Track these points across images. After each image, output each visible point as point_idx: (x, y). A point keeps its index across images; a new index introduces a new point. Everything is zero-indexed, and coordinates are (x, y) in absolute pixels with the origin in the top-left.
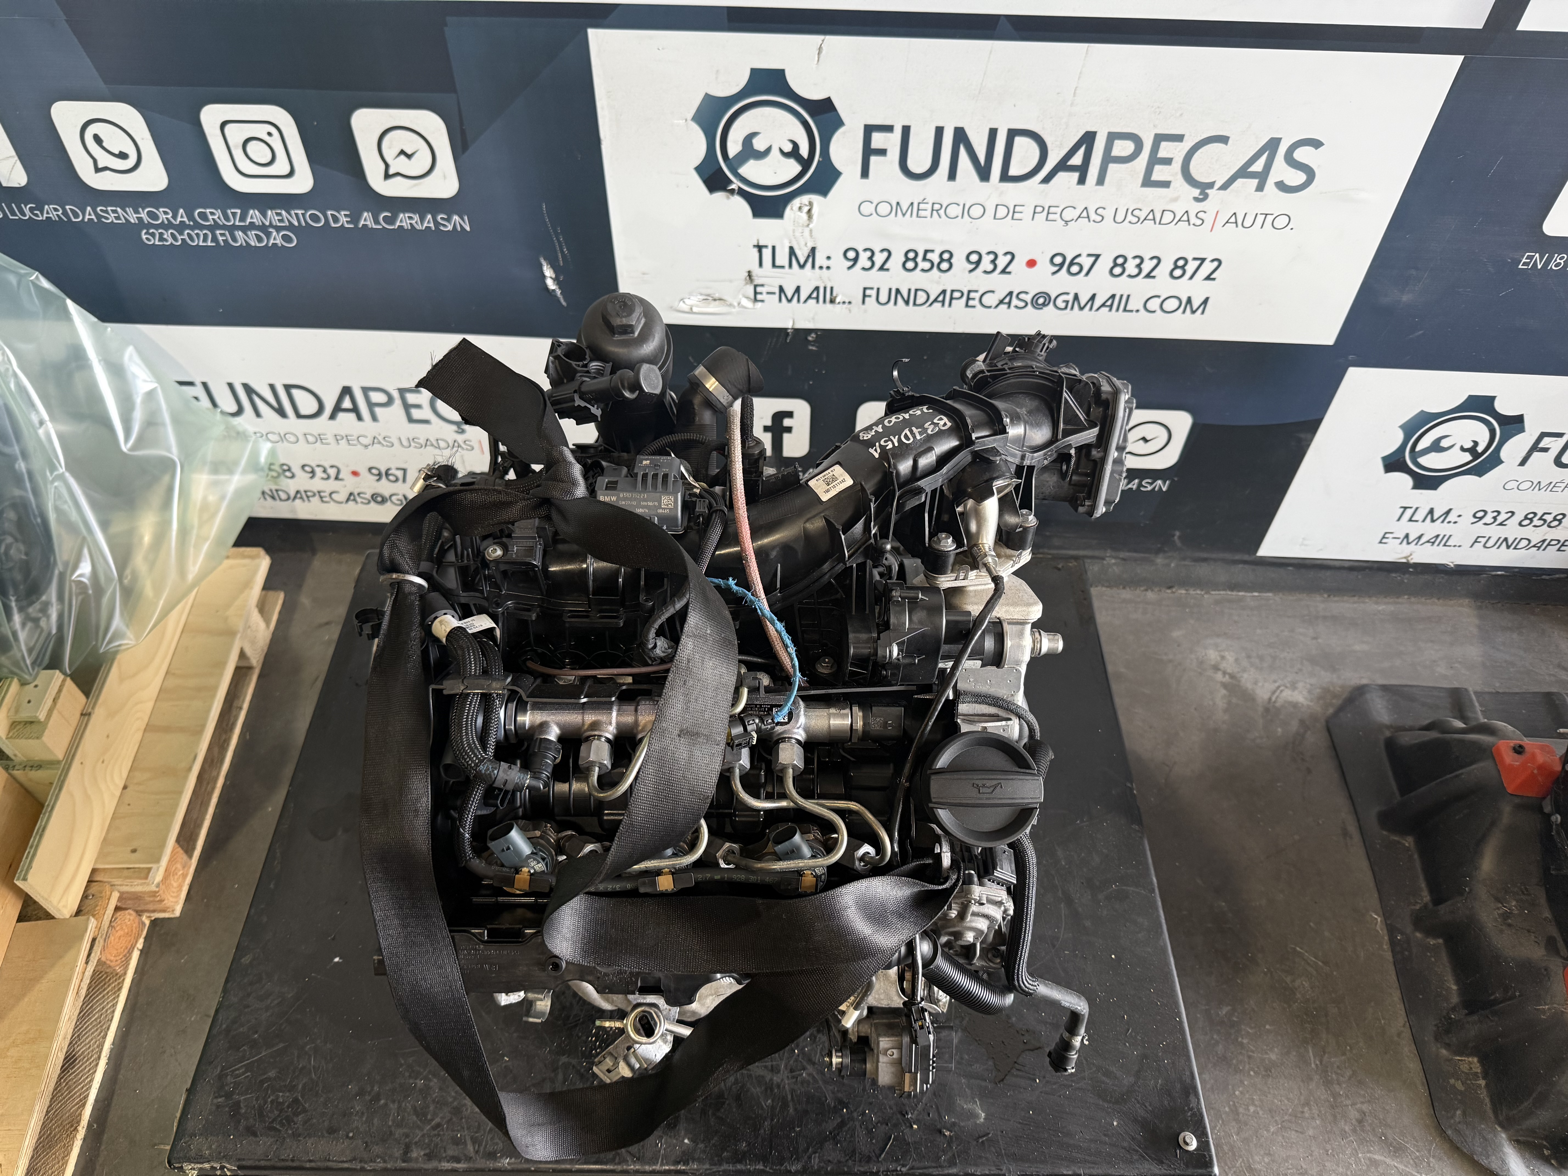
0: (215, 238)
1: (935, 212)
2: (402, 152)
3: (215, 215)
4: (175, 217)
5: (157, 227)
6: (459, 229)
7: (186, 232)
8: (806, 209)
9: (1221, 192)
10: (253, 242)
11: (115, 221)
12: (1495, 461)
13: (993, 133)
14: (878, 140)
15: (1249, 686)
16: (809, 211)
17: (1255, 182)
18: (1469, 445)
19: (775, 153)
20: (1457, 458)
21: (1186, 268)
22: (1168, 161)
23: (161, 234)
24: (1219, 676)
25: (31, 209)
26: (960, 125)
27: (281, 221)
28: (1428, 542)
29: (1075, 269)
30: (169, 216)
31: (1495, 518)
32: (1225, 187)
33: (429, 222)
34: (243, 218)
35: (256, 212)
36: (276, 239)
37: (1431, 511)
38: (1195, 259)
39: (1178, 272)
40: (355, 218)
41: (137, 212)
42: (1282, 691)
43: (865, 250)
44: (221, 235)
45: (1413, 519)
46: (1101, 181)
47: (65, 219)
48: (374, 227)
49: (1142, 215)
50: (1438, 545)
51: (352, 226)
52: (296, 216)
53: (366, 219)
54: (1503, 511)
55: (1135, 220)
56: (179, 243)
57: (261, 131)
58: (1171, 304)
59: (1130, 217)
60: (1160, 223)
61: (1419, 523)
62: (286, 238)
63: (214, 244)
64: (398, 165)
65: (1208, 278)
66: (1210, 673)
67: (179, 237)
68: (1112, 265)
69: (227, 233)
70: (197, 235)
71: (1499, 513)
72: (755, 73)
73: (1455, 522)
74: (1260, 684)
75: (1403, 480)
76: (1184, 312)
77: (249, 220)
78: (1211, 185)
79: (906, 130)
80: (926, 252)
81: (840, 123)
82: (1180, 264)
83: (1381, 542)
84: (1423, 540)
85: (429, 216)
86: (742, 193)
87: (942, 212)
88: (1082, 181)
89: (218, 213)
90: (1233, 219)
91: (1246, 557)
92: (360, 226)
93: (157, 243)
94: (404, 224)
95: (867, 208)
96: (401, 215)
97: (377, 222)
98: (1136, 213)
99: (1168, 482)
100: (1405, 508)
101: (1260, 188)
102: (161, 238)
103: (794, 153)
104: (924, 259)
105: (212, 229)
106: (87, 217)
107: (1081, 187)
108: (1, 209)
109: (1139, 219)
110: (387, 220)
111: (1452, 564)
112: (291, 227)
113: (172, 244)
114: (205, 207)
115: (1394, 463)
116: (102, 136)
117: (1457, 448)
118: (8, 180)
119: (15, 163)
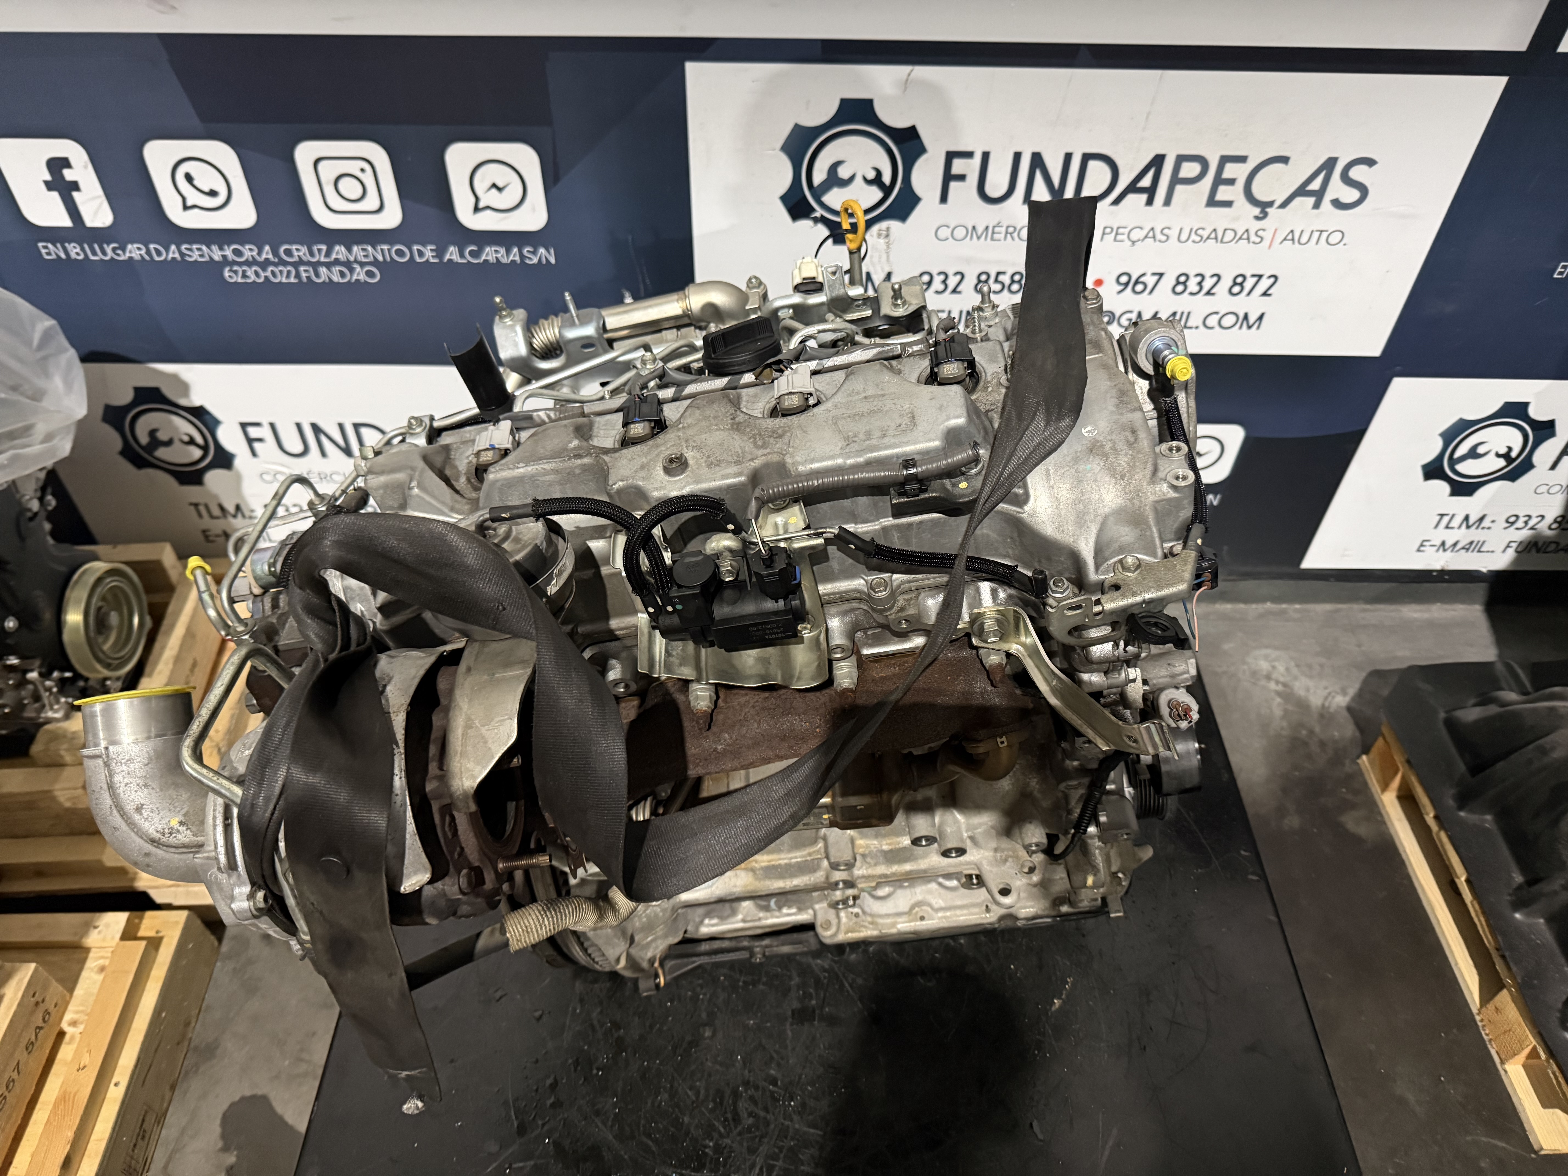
0: (298, 275)
1: (1009, 236)
2: (494, 186)
3: (300, 251)
4: (259, 254)
5: (240, 264)
6: (544, 261)
7: (271, 268)
8: (884, 234)
9: (1281, 210)
10: (336, 278)
11: (200, 259)
12: (1527, 466)
13: (1068, 157)
14: (958, 167)
15: (1302, 693)
16: (887, 236)
17: (1311, 200)
18: (1503, 451)
19: (859, 180)
20: (1492, 464)
21: (1245, 284)
22: (1231, 182)
23: (244, 272)
24: (1272, 686)
25: (114, 249)
26: (1036, 150)
27: (366, 256)
28: (1463, 548)
29: (1139, 288)
30: (255, 253)
31: (1526, 523)
32: (1284, 205)
33: (514, 256)
34: (328, 255)
35: (343, 248)
36: (360, 274)
37: (1467, 518)
38: (1253, 276)
39: (1236, 289)
40: (440, 252)
41: (221, 249)
42: (1334, 697)
43: (940, 273)
44: (305, 271)
45: (1451, 525)
46: (1167, 202)
47: (147, 258)
48: (460, 261)
49: (1205, 234)
50: (1473, 551)
51: (436, 260)
52: (383, 252)
53: (452, 253)
54: (1534, 515)
55: (1198, 239)
56: (261, 280)
57: (353, 167)
58: (1229, 320)
59: (1194, 237)
60: (1222, 242)
61: (1456, 530)
62: (370, 274)
63: (296, 281)
64: (489, 198)
65: (1265, 294)
66: (1263, 682)
67: (262, 274)
68: (1174, 282)
69: (311, 269)
70: (281, 272)
71: (1530, 517)
72: (845, 103)
73: (1489, 528)
74: (1312, 691)
75: (1442, 487)
76: (1241, 327)
77: (334, 256)
78: (1270, 204)
79: (986, 156)
80: (998, 274)
81: (922, 150)
82: (1238, 282)
83: (1419, 550)
84: (1459, 546)
85: (515, 250)
86: (823, 220)
87: (1015, 235)
88: (1150, 202)
89: (304, 249)
90: (1290, 237)
91: (1290, 570)
92: (446, 260)
93: (240, 280)
94: (490, 258)
95: (944, 233)
96: (488, 249)
97: (462, 255)
98: (1200, 232)
99: (1219, 497)
100: (1442, 515)
101: (1317, 206)
102: (244, 276)
103: (877, 181)
104: (996, 281)
105: (296, 265)
106: (171, 256)
107: (1148, 208)
108: (83, 249)
109: (1202, 237)
110: (472, 253)
111: (1484, 570)
112: (375, 263)
113: (254, 282)
114: (291, 243)
115: (1433, 471)
116: (193, 174)
117: (1492, 455)
118: (93, 221)
119: (101, 204)
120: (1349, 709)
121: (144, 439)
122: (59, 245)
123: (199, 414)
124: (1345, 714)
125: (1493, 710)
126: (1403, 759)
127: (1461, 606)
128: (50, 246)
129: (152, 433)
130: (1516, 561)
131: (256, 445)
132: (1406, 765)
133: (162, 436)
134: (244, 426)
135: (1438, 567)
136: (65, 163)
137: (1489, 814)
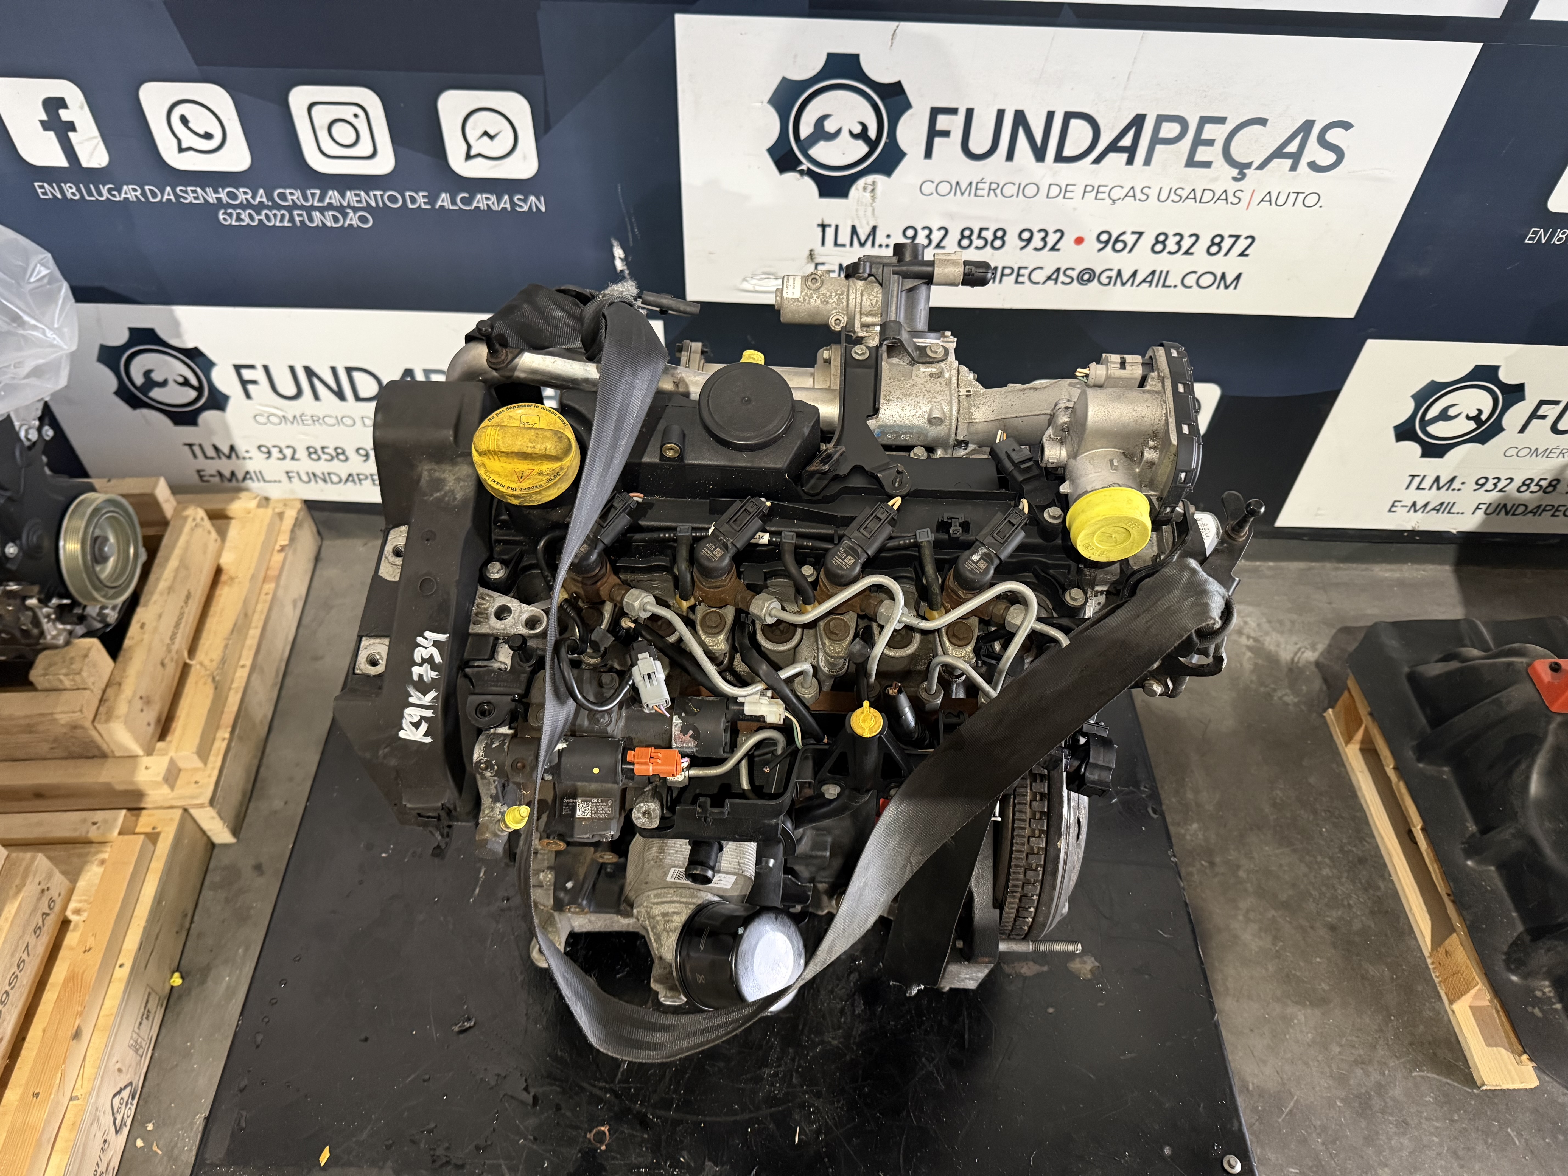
0: (292, 219)
1: (992, 192)
2: (486, 133)
3: (294, 196)
4: (254, 197)
5: (234, 207)
6: (534, 209)
7: (264, 212)
8: (870, 188)
9: (1258, 172)
10: (329, 223)
11: (194, 202)
12: (1497, 428)
13: (1051, 115)
14: (943, 122)
15: (1272, 648)
16: (873, 190)
17: (1289, 162)
18: (1473, 413)
19: (845, 134)
20: (1463, 426)
21: (1222, 244)
22: (1210, 143)
23: (238, 214)
24: (1244, 640)
25: (109, 190)
26: (1020, 108)
27: (357, 201)
28: (1434, 509)
29: (1119, 246)
30: (249, 197)
31: (1495, 485)
32: (1261, 167)
33: (505, 203)
34: (321, 199)
35: (336, 193)
36: (353, 219)
37: (1437, 479)
38: (1231, 236)
39: (1214, 249)
40: (432, 199)
41: (216, 192)
42: (1303, 653)
43: (924, 228)
44: (299, 215)
45: (1421, 487)
46: (1147, 162)
47: (143, 200)
48: (451, 207)
49: (1184, 194)
50: (1443, 513)
51: (428, 207)
52: (375, 197)
53: (444, 200)
54: (1503, 478)
55: (1178, 198)
56: (255, 223)
57: (347, 113)
58: (1207, 280)
59: (1173, 196)
60: (1201, 202)
61: (1426, 492)
62: (363, 219)
63: (290, 225)
64: (481, 146)
65: (1242, 254)
66: (1235, 638)
67: (256, 218)
68: (1153, 242)
69: (304, 214)
70: (275, 215)
71: (1499, 479)
72: (832, 58)
73: (1459, 490)
74: (1283, 646)
75: (1413, 449)
76: (1218, 287)
77: (327, 201)
78: (1248, 165)
79: (970, 113)
80: (981, 229)
81: (907, 106)
82: (1216, 242)
83: (1390, 511)
84: (1429, 508)
85: (506, 197)
86: (810, 173)
87: (998, 191)
88: (1130, 161)
89: (298, 193)
90: (1267, 198)
91: (1265, 528)
92: (437, 207)
93: (234, 223)
94: (480, 205)
95: (928, 188)
96: (479, 196)
97: (454, 202)
98: (1179, 192)
100: (1414, 476)
101: (1294, 168)
102: (239, 219)
103: (863, 135)
104: (979, 237)
105: (290, 209)
106: (166, 197)
107: (1129, 167)
108: (79, 190)
109: (1181, 197)
110: (464, 201)
111: (1454, 531)
112: (368, 208)
113: (248, 224)
114: (285, 188)
115: (1404, 432)
116: (188, 117)
117: (1463, 417)
118: (89, 161)
119: (98, 144)
120: (1317, 664)
121: (139, 380)
122: (54, 185)
123: (194, 356)
124: (1313, 668)
125: (1454, 665)
126: (1366, 713)
127: (1431, 567)
128: (46, 185)
129: (147, 374)
130: (1484, 523)
131: (250, 387)
132: (1369, 718)
133: (157, 377)
134: (238, 368)
135: (1409, 527)
136: (61, 103)
137: (1445, 766)
